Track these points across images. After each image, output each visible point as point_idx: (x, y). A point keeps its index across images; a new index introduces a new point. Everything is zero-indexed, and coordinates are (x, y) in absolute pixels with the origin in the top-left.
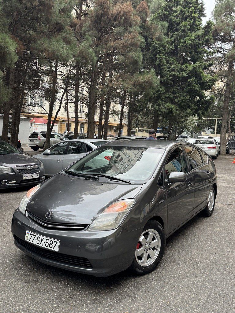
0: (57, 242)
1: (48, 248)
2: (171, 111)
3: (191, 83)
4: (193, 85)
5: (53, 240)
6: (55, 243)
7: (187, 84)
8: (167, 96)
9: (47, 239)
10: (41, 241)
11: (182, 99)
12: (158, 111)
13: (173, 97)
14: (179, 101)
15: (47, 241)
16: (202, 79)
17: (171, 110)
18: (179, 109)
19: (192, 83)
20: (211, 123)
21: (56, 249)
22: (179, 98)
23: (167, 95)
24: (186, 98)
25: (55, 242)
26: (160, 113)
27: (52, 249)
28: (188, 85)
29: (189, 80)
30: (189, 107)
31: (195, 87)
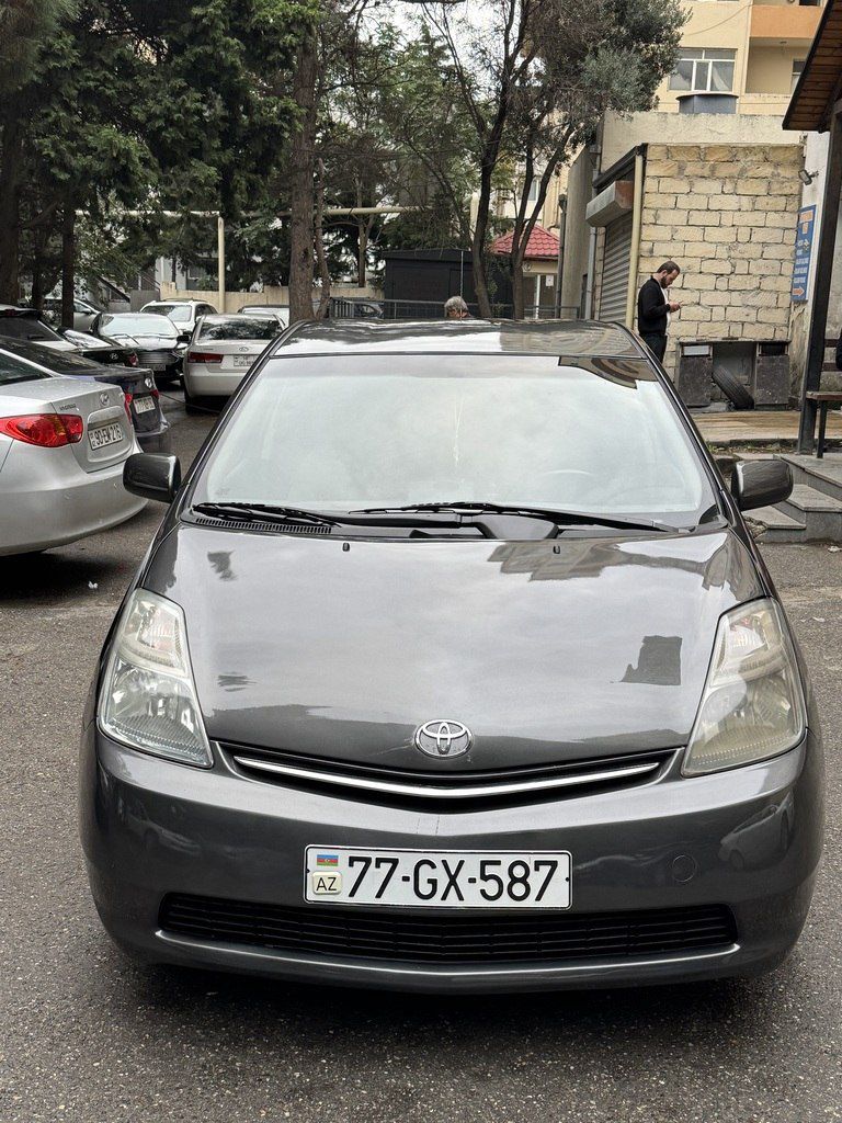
0: (554, 865)
1: (505, 902)
2: (125, 168)
3: (206, 30)
4: (214, 42)
5: (530, 859)
6: (545, 870)
7: (186, 29)
8: (91, 84)
9: (484, 864)
10: (447, 880)
11: (169, 109)
12: (52, 163)
13: (122, 93)
14: (151, 117)
15: (489, 870)
16: (251, 14)
17: (123, 161)
18: (155, 162)
19: (213, 26)
20: (197, 239)
21: (558, 896)
22: (150, 103)
23: (88, 79)
24: (188, 105)
25: (538, 864)
26: (64, 176)
27: (530, 903)
28: (193, 39)
29: (197, 11)
30: (198, 153)
31: (227, 47)
